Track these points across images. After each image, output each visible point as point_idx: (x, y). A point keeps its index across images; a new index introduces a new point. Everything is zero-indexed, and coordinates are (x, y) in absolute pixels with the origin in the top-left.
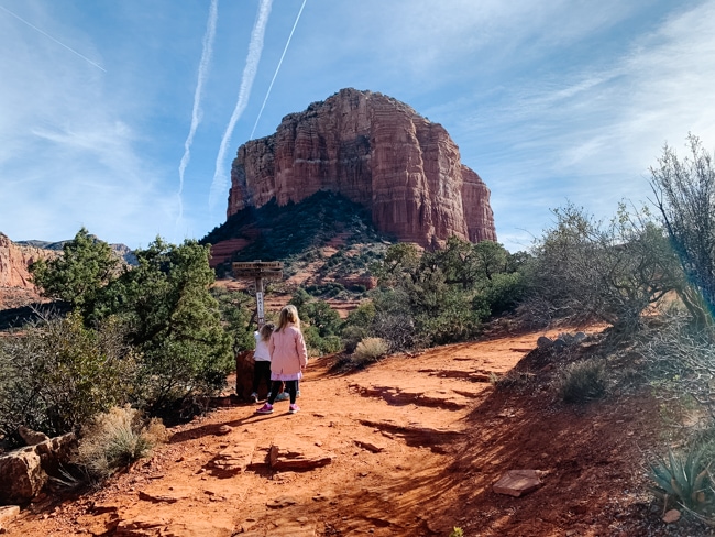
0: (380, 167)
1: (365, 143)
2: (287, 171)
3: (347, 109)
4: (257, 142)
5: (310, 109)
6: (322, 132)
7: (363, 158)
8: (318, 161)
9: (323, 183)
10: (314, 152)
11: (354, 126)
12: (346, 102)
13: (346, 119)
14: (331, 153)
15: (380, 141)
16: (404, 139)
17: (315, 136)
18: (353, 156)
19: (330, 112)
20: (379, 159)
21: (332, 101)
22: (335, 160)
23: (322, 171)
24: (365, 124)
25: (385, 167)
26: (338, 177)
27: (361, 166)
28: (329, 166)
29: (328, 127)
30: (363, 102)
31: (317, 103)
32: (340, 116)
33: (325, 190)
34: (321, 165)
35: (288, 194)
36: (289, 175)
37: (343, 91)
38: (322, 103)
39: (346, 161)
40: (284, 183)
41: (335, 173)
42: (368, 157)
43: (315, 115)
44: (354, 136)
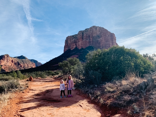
0: (103, 41)
1: (99, 37)
2: (81, 42)
3: (94, 30)
4: (71, 36)
5: (86, 30)
6: (89, 34)
7: (98, 39)
8: (89, 40)
9: (89, 44)
10: (88, 38)
11: (96, 33)
12: (94, 28)
13: (94, 32)
14: (91, 38)
15: (103, 36)
16: (108, 36)
17: (88, 35)
18: (96, 39)
19: (91, 30)
20: (103, 40)
21: (91, 28)
22: (92, 40)
23: (90, 42)
24: (98, 33)
25: (104, 41)
26: (93, 43)
27: (97, 41)
28: (90, 41)
29: (91, 33)
30: (98, 29)
31: (87, 29)
32: (93, 31)
33: (90, 46)
34: (89, 41)
35: (81, 47)
36: (81, 43)
37: (93, 26)
38: (88, 29)
39: (94, 40)
40: (80, 44)
41: (92, 42)
42: (99, 39)
43: (87, 31)
44: (96, 35)
